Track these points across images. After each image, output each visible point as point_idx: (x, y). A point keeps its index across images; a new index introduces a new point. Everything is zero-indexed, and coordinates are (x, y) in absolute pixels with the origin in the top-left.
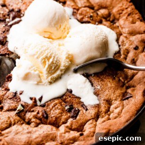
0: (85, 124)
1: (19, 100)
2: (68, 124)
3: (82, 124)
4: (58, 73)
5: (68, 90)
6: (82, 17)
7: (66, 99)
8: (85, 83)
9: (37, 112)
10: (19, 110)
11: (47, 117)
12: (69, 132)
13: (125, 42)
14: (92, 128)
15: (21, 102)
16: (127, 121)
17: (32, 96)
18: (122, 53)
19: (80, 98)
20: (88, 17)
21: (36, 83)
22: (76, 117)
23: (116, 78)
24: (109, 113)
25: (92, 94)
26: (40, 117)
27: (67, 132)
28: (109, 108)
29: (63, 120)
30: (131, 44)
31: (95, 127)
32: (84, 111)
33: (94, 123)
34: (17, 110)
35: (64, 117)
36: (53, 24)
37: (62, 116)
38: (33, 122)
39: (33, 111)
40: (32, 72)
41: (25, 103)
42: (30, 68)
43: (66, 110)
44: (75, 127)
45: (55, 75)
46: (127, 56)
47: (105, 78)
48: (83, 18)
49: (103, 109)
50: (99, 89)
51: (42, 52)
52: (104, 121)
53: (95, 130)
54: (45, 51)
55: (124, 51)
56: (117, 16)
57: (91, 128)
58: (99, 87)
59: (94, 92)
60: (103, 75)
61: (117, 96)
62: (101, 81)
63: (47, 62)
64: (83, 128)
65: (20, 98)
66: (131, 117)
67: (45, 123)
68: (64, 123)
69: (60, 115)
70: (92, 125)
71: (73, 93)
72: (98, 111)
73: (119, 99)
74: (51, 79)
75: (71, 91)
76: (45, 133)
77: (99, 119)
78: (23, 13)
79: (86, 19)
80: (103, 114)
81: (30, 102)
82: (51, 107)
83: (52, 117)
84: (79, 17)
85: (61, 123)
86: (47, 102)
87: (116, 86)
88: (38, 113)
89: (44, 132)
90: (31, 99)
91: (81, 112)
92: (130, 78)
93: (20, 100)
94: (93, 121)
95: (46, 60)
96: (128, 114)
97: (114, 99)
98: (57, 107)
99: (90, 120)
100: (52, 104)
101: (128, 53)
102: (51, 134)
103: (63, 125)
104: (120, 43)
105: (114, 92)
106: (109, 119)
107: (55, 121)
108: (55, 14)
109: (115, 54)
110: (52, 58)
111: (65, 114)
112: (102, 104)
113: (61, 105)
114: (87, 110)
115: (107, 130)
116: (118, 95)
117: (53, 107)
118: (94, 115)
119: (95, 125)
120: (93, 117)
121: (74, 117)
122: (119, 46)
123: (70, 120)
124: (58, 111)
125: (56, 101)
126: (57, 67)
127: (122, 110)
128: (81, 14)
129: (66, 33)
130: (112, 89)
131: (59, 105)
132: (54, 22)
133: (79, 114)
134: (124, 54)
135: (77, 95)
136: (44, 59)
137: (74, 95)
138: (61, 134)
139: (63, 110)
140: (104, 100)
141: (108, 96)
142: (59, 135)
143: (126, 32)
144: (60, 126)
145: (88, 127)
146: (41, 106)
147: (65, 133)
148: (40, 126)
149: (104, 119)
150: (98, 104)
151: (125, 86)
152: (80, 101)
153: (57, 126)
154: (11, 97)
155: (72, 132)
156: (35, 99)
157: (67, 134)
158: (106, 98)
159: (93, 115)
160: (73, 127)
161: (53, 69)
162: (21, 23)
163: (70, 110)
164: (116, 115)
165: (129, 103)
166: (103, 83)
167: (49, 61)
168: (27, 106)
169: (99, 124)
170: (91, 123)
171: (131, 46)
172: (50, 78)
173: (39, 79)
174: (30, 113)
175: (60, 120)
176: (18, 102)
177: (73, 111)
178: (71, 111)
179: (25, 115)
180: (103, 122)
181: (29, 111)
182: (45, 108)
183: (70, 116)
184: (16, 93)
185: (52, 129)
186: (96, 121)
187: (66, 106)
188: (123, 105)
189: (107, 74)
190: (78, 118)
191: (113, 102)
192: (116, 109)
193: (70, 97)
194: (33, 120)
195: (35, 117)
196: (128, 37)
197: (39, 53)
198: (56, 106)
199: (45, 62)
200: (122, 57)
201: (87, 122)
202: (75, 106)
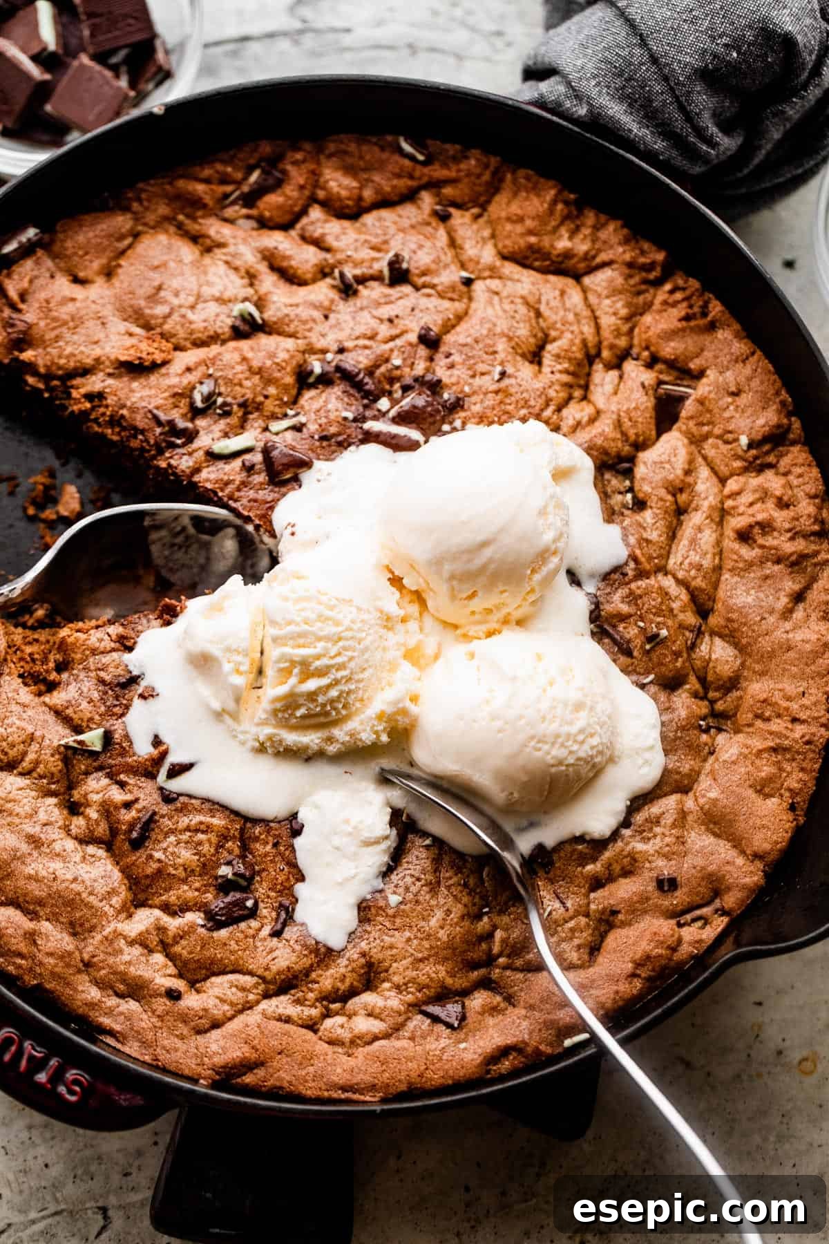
0: (223, 972)
1: (116, 710)
2: (173, 924)
3: (213, 961)
4: (311, 739)
5: (294, 816)
6: (625, 608)
7: (257, 839)
8: (368, 843)
9: (129, 797)
10: (81, 743)
11: (137, 844)
12: (151, 951)
13: (658, 830)
14: (226, 1007)
15: (117, 726)
16: (344, 1089)
17: (165, 737)
18: (607, 854)
19: (301, 878)
20: (643, 630)
21: (217, 705)
22: (219, 926)
23: (485, 919)
24: (335, 1006)
25: (353, 900)
26: (118, 822)
27: (144, 945)
28: (353, 993)
29: (172, 897)
30: (667, 857)
31: (241, 1012)
32: (266, 931)
33: (251, 997)
34: (80, 738)
35: (187, 892)
36: (447, 568)
37: (184, 881)
38: (88, 819)
39: (122, 785)
40: (227, 667)
41: (127, 737)
42: (229, 650)
43: (216, 878)
44: (185, 953)
45: (292, 738)
46: (611, 879)
47: (448, 888)
48: (623, 618)
49: (327, 979)
50: (388, 905)
51: (301, 635)
52: (288, 1020)
53: (230, 1019)
54: (320, 639)
55: (620, 856)
56: (744, 717)
57: (222, 1001)
58: (394, 899)
59: (364, 900)
60: (459, 871)
61: (413, 980)
62: (428, 884)
63: (293, 680)
64: (205, 979)
65: (127, 707)
66: (373, 1088)
67: (116, 857)
68: (167, 908)
69: (180, 873)
70: (238, 996)
71: (299, 842)
72: (307, 972)
73: (410, 998)
74: (270, 738)
75: (297, 832)
76: (77, 887)
77: (282, 998)
78: (458, 423)
79: (630, 632)
80: (311, 996)
81: (143, 749)
82: (184, 821)
83: (151, 857)
84: (617, 603)
85: (157, 901)
86: (190, 796)
87: (450, 945)
88: (128, 805)
89: (75, 880)
90: (157, 742)
91: (254, 924)
92: (529, 962)
93: (123, 715)
94: (256, 986)
95: (296, 671)
96: (375, 1068)
97: (396, 979)
98: (200, 843)
99: (251, 973)
100: (197, 819)
101: (626, 873)
102: (89, 906)
103: (157, 912)
104: (639, 818)
105: (421, 960)
106: (312, 1026)
107: (147, 876)
108: (484, 544)
109: (580, 839)
110: (324, 681)
111: (197, 885)
112: (343, 962)
113: (219, 846)
114: (277, 934)
115: (254, 1056)
116: (423, 979)
117: (188, 829)
118: (279, 973)
119: (248, 1007)
120: (269, 975)
121: (216, 921)
122: (626, 823)
123: (195, 918)
124: (186, 855)
125: (218, 821)
126: (322, 719)
127: (376, 1038)
128: (633, 598)
129: (484, 628)
130: (426, 944)
131: (214, 839)
132: (458, 567)
133: (243, 925)
134: (609, 866)
135: (303, 860)
136: (293, 663)
137: (294, 851)
138: (118, 934)
139: (206, 868)
140: (363, 954)
141: (389, 953)
142: (108, 930)
143: (702, 801)
144: (151, 907)
145: (217, 991)
146: (161, 789)
147: (131, 943)
148: (91, 849)
149: (293, 1011)
150: (330, 950)
151: (483, 971)
152: (291, 888)
153: (141, 896)
154: (108, 678)
155: (159, 958)
156: (164, 754)
157: (137, 951)
158: (376, 954)
159: (274, 969)
160: (177, 949)
161: (299, 713)
162: (403, 456)
163: (225, 886)
164: (346, 1035)
165: (424, 1037)
166: (425, 896)
167: (302, 681)
168: (124, 752)
169: (264, 1014)
170: (243, 989)
171: (661, 863)
172: (269, 730)
173: (231, 705)
174: (105, 781)
175: (167, 890)
176: (109, 713)
177: (233, 896)
178: (227, 894)
179: (87, 773)
180: (279, 1019)
181: (110, 776)
182: (164, 809)
183: (206, 904)
184: (134, 680)
185: (112, 892)
186: (267, 996)
187: (229, 863)
188: (397, 1028)
189: (472, 882)
190: (223, 933)
191: (386, 985)
192: (369, 1015)
193: (275, 845)
194: (93, 814)
195: (108, 810)
196: (690, 818)
197: (292, 628)
198: (201, 836)
199: (287, 672)
200: (590, 867)
201: (233, 972)
202: (261, 889)
